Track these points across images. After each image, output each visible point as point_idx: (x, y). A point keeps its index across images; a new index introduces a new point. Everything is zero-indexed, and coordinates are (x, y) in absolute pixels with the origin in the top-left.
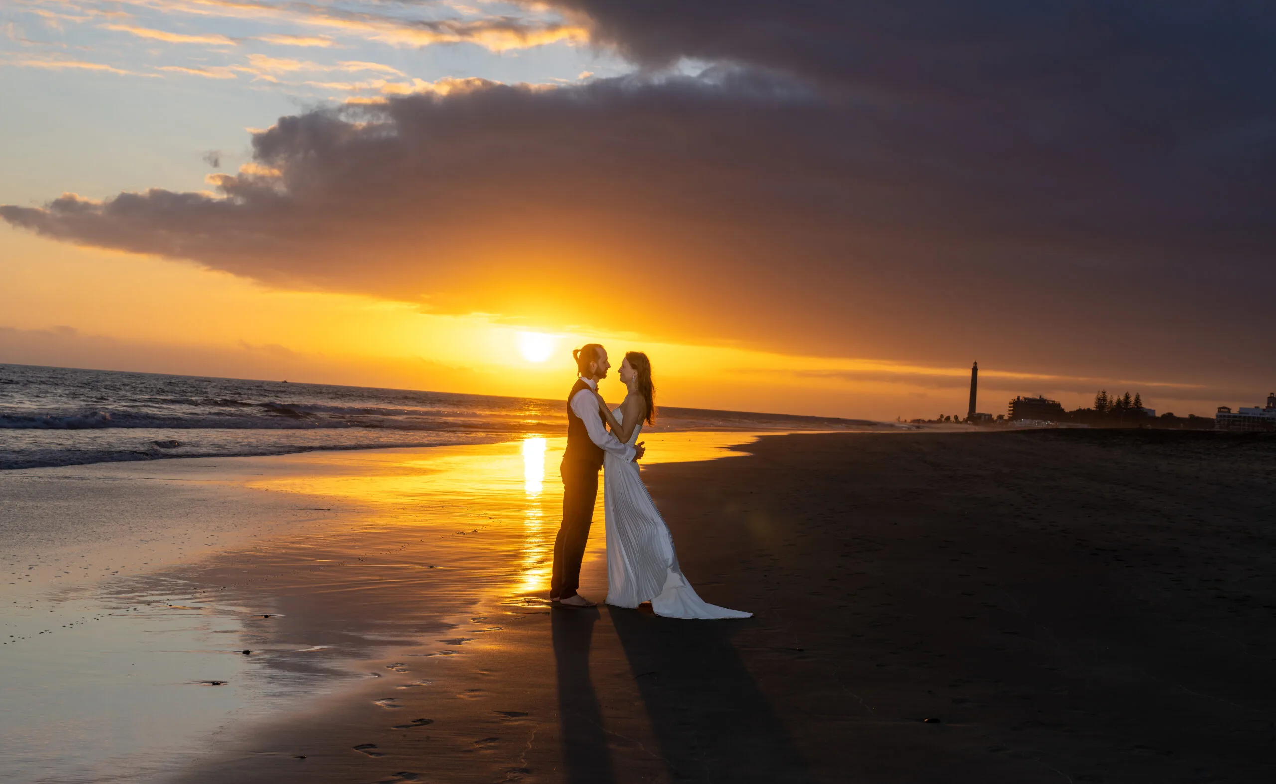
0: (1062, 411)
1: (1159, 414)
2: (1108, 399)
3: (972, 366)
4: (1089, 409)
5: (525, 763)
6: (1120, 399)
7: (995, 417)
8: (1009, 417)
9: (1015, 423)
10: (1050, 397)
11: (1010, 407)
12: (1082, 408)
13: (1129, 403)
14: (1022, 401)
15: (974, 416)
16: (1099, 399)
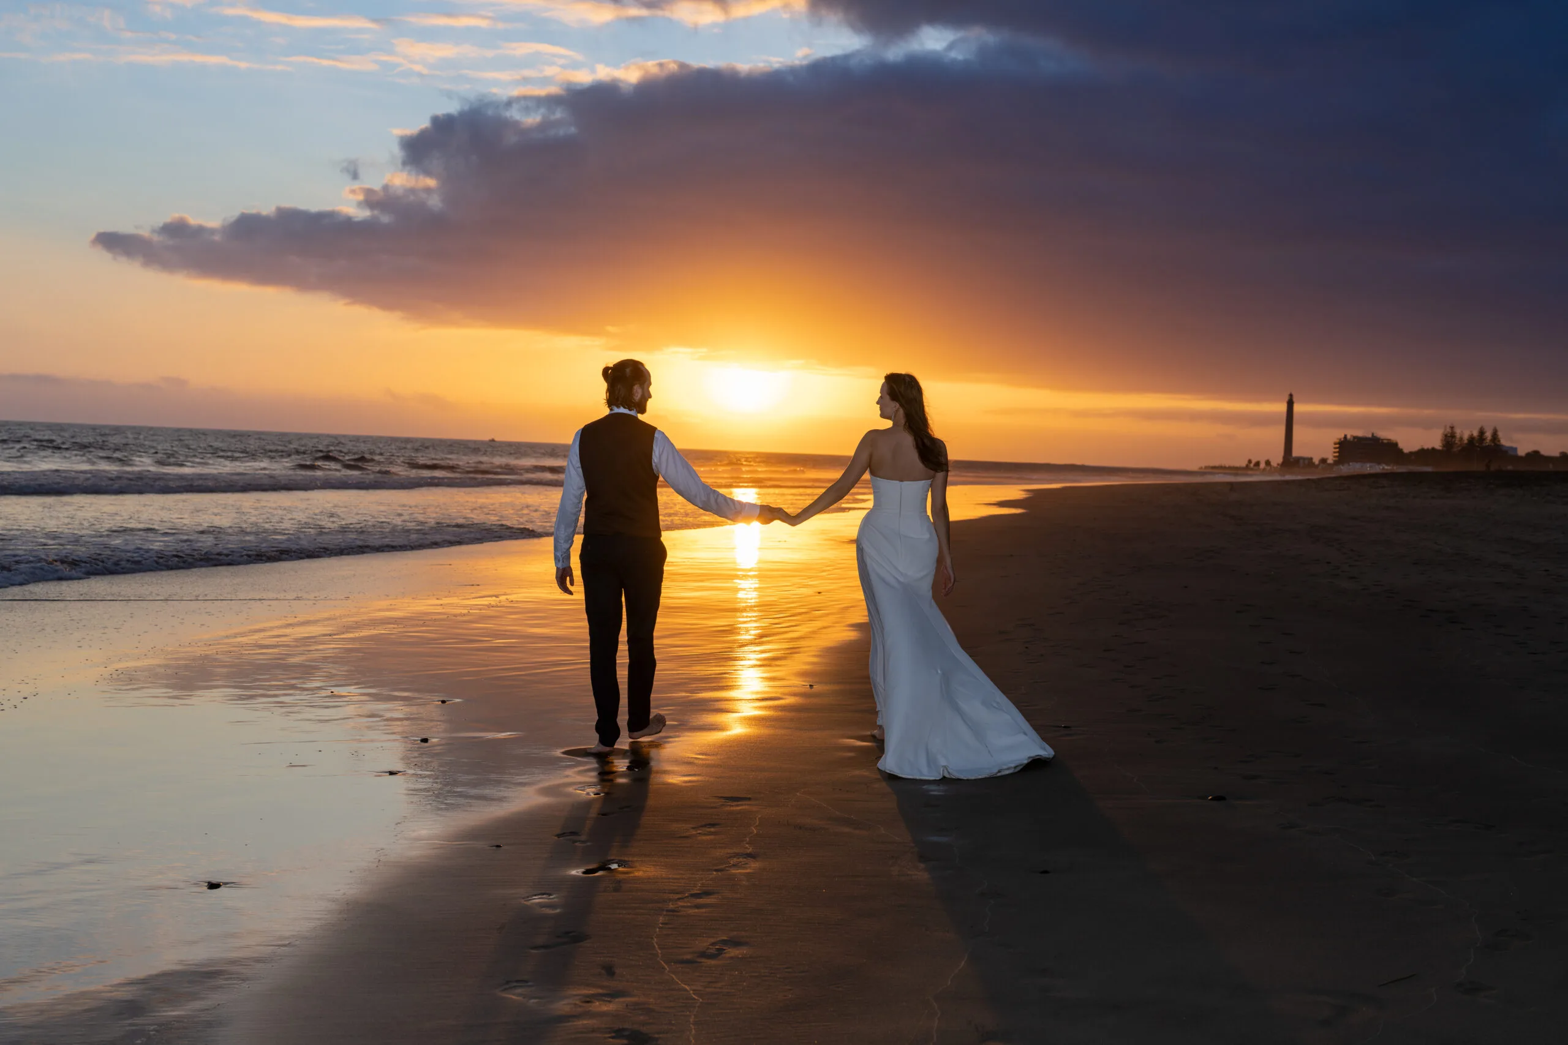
0: (1400, 451)
1: (1522, 452)
2: (1458, 435)
3: (1287, 398)
4: (1433, 449)
5: (749, 849)
6: (1472, 435)
7: (1316, 461)
8: (1335, 461)
9: (1342, 467)
10: (1384, 434)
11: (1335, 448)
12: (1426, 447)
13: (1484, 439)
14: (1349, 442)
15: (1290, 461)
16: (1446, 436)
